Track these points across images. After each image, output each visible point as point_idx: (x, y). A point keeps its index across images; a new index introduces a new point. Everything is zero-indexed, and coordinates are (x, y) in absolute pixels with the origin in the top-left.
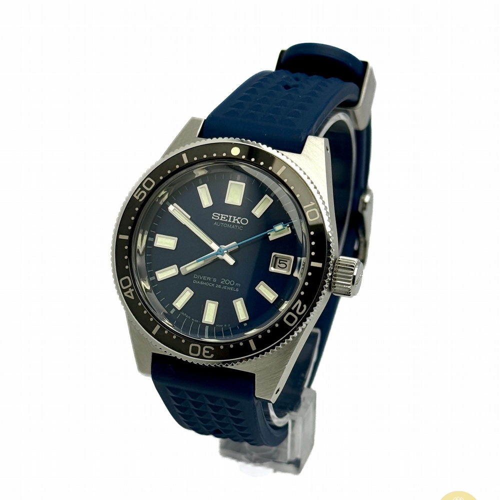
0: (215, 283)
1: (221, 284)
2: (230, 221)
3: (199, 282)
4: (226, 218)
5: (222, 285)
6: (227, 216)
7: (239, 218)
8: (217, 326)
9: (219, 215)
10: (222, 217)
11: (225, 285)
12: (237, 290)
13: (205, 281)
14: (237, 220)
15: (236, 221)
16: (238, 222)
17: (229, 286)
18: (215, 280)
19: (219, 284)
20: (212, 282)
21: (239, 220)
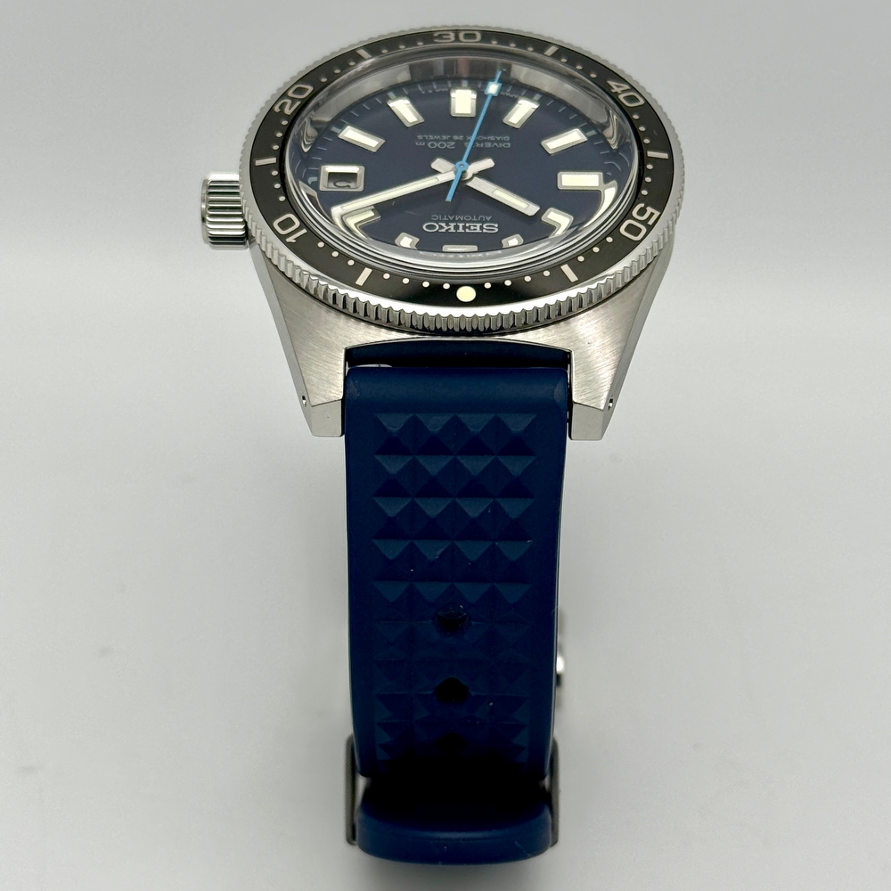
0: (465, 141)
1: (454, 141)
2: (461, 225)
3: (498, 138)
4: (469, 228)
5: (449, 140)
6: (467, 231)
7: (443, 230)
8: (447, 90)
9: (485, 231)
10: (478, 228)
11: (446, 141)
12: (420, 137)
13: (487, 141)
14: (446, 228)
15: (447, 225)
16: (443, 225)
19: (457, 141)
21: (441, 227)
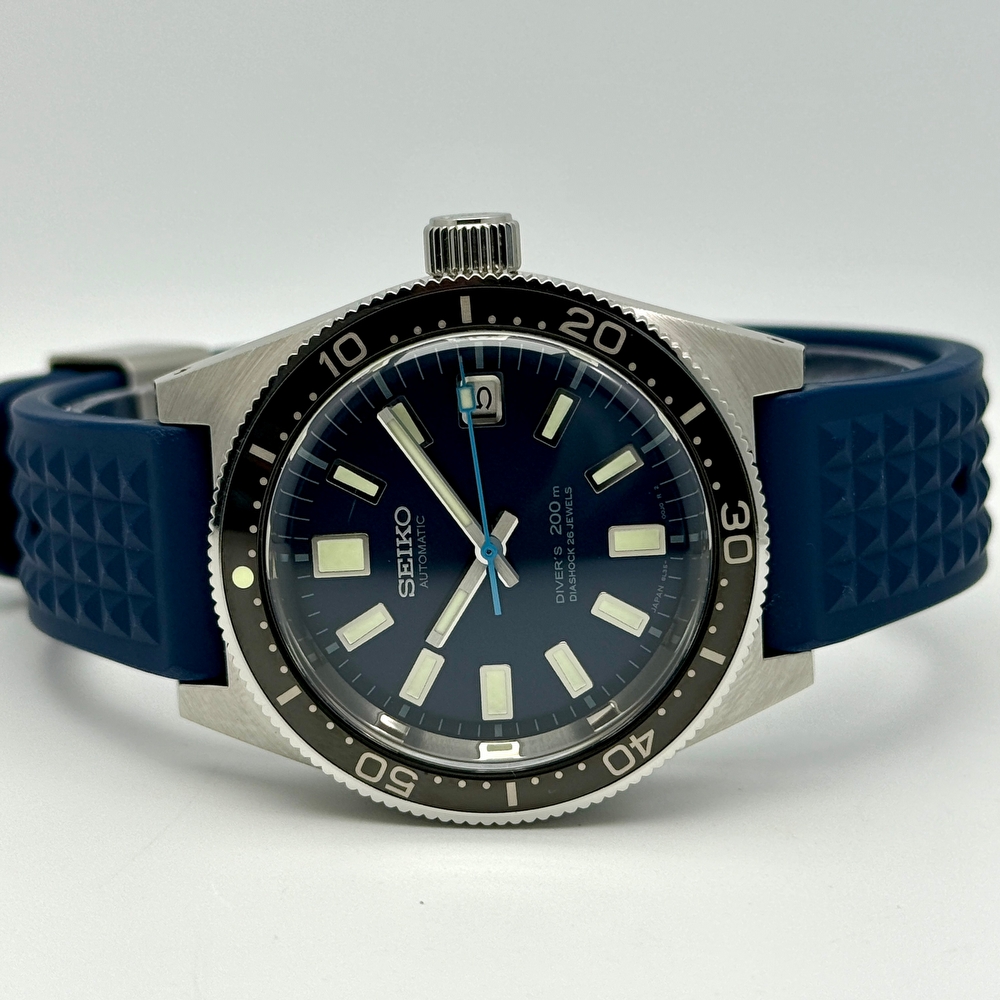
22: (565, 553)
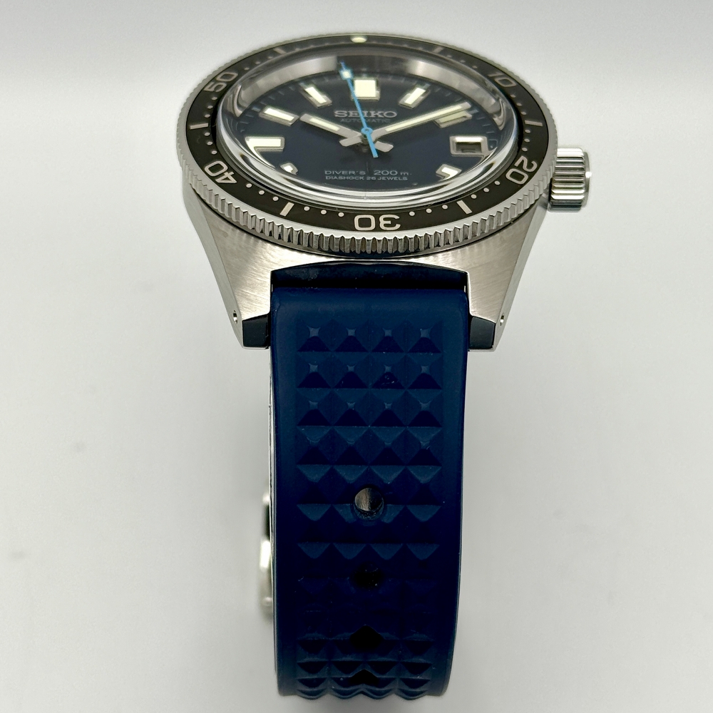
0: (365, 176)
1: (375, 176)
2: (366, 116)
3: (336, 178)
5: (377, 177)
7: (380, 112)
9: (346, 112)
10: (351, 114)
11: (382, 176)
12: (405, 179)
13: (346, 176)
14: (377, 114)
15: (377, 116)
16: (380, 116)
17: (389, 175)
18: (362, 173)
19: (372, 175)
20: (358, 174)
21: (382, 114)
22: (361, 176)
